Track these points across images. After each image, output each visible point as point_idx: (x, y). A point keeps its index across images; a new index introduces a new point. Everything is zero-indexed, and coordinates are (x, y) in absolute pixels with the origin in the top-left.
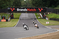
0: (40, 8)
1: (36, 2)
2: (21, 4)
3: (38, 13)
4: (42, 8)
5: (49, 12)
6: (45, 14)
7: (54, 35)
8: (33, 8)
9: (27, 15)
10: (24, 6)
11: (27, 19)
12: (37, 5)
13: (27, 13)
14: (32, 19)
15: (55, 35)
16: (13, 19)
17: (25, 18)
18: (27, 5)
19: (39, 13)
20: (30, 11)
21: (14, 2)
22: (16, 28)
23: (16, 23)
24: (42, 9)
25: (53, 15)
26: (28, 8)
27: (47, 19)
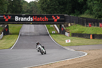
0: (55, 16)
1: (48, 5)
2: (21, 9)
3: (51, 24)
4: (59, 16)
5: (70, 22)
6: (63, 25)
7: (79, 62)
8: (43, 16)
9: (33, 28)
10: (27, 12)
11: (33, 34)
12: (49, 10)
13: (32, 24)
14: (41, 35)
15: (81, 61)
16: (9, 36)
17: (30, 33)
18: (32, 11)
19: (53, 24)
20: (37, 21)
21: (10, 5)
22: (14, 50)
23: (13, 43)
24: (58, 18)
25: (78, 28)
26: (35, 16)
27: (67, 34)
